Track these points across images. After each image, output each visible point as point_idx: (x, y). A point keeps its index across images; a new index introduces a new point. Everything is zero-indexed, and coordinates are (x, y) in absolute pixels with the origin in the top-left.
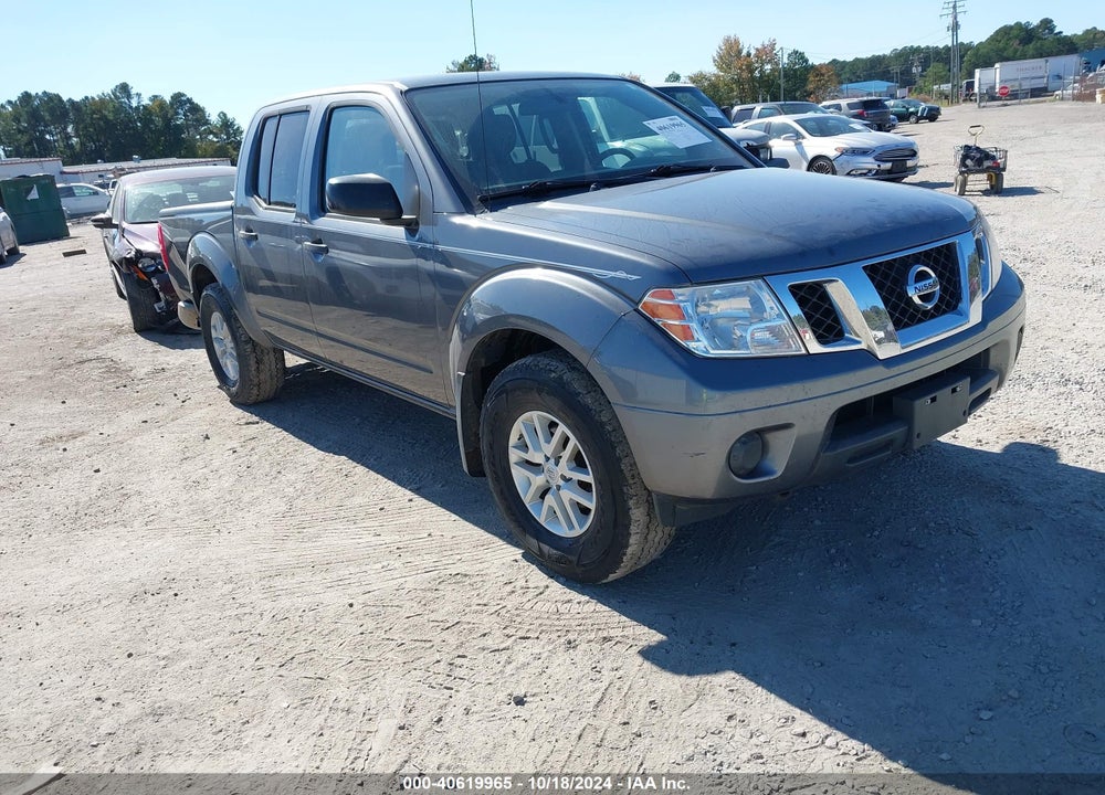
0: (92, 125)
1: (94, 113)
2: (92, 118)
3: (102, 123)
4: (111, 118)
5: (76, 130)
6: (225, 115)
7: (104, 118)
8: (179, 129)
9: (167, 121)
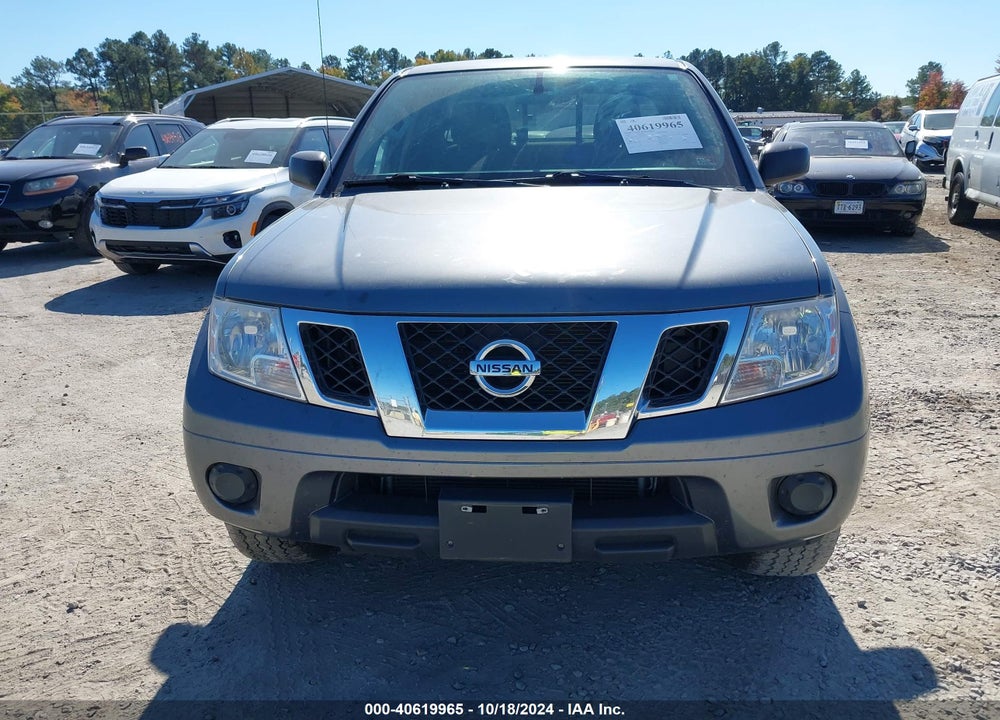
0: (740, 78)
1: (744, 68)
2: (740, 73)
3: (747, 77)
4: (756, 73)
5: (726, 83)
6: (858, 72)
7: (750, 73)
8: (811, 85)
9: (802, 77)
